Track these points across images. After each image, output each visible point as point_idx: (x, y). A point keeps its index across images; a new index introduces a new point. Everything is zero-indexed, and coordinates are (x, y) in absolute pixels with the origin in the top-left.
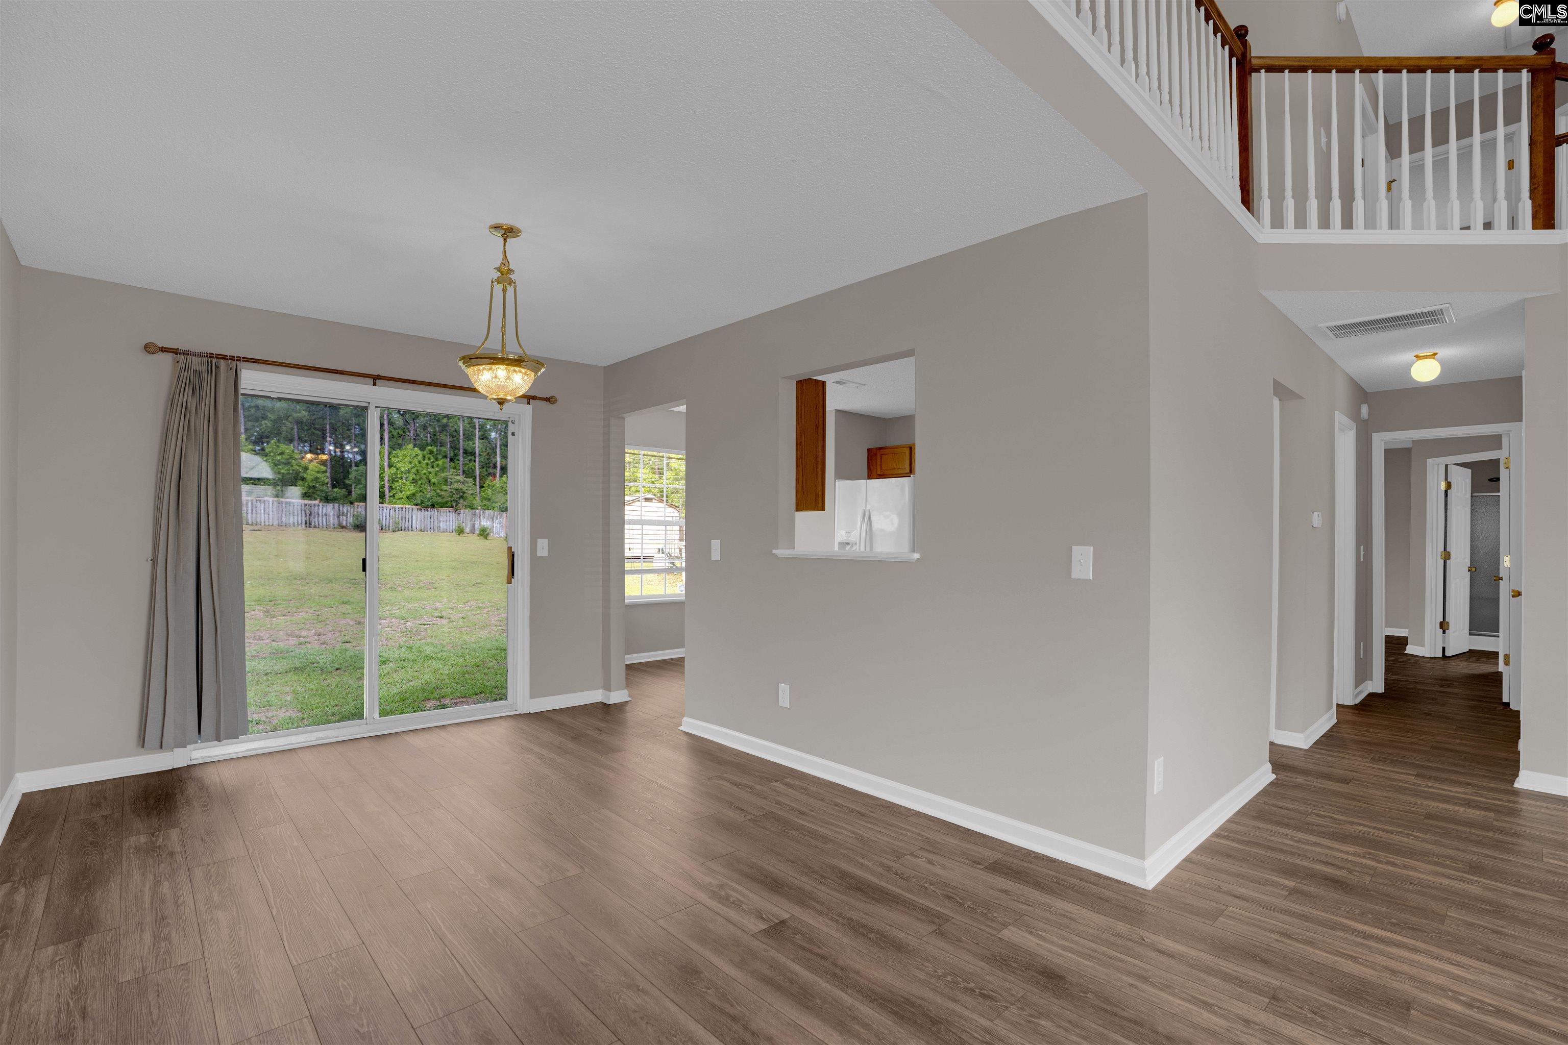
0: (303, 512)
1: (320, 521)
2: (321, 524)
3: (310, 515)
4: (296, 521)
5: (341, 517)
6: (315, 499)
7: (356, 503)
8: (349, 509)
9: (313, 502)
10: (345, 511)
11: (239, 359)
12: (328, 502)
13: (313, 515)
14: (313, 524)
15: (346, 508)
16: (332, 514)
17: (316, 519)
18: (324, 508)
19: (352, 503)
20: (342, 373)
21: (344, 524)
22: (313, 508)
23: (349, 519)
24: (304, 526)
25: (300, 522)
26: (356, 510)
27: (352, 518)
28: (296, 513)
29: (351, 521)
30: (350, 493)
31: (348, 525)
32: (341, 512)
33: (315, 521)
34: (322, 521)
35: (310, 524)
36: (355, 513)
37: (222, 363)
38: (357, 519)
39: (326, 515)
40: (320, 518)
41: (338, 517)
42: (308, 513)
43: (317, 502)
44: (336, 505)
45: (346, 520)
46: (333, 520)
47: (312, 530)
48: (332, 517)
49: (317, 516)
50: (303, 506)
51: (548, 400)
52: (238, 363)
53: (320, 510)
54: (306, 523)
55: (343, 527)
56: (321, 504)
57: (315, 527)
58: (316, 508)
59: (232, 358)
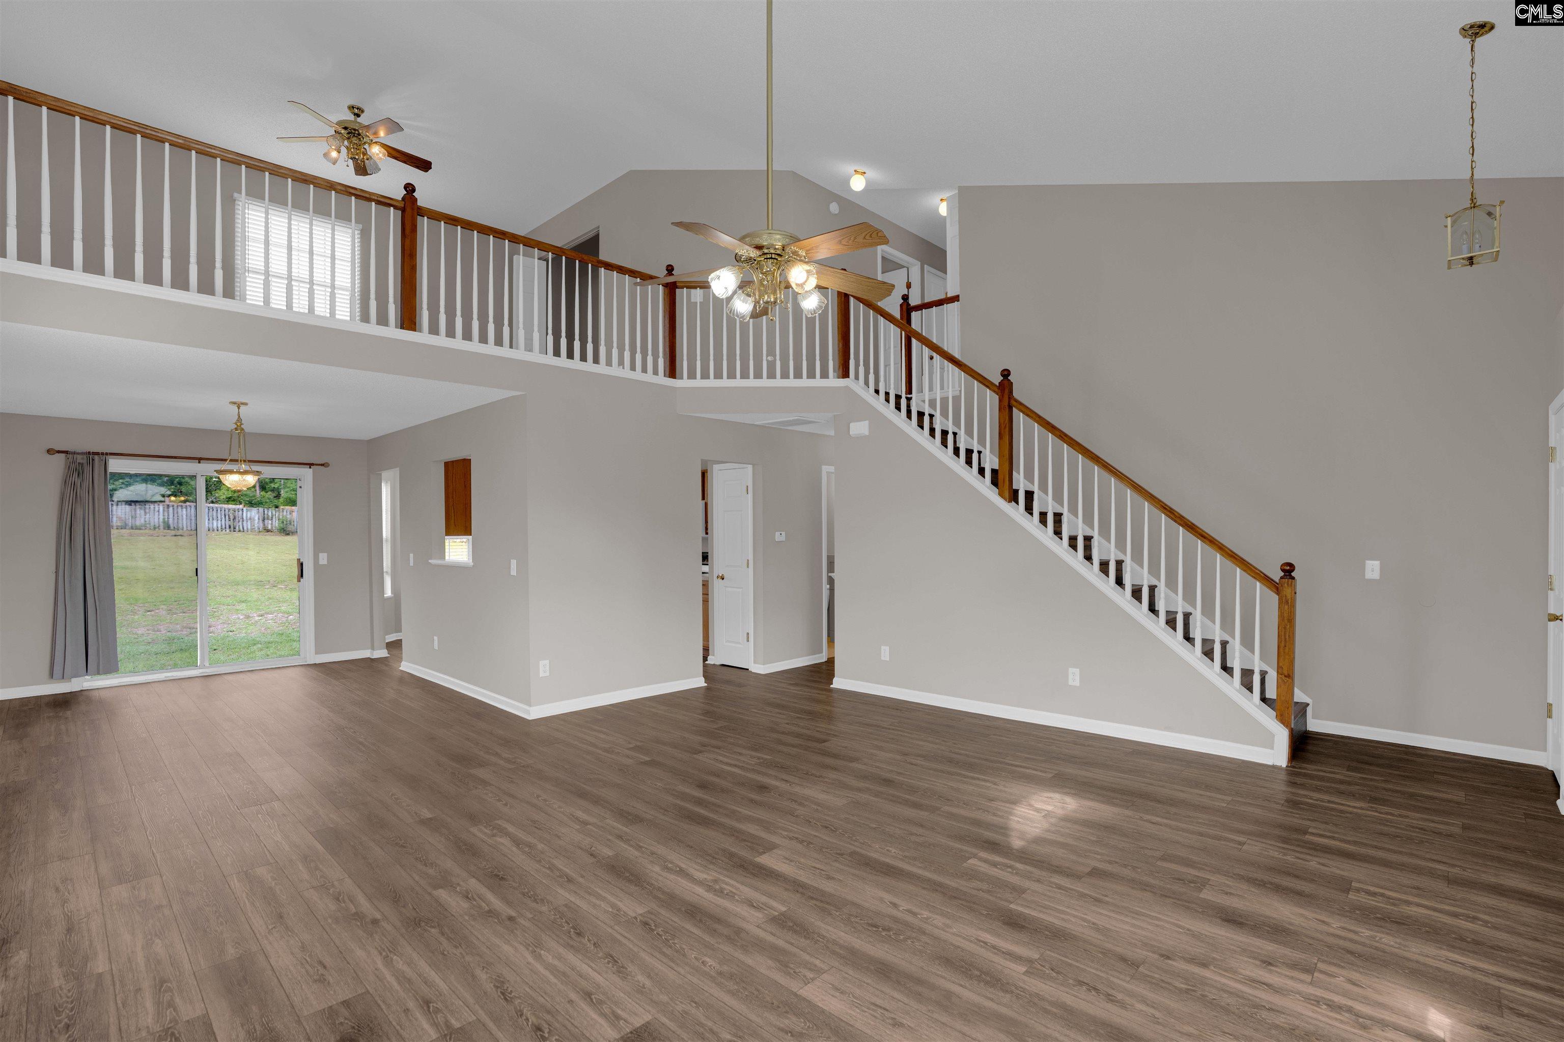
0: (227, 517)
1: (245, 525)
2: (245, 528)
3: (234, 519)
4: (219, 526)
5: (266, 521)
6: (241, 503)
7: (282, 507)
8: (274, 513)
9: (238, 506)
10: (270, 514)
11: (107, 454)
12: (253, 506)
13: (237, 519)
14: (237, 528)
15: (270, 512)
16: (256, 518)
17: (241, 523)
18: (249, 513)
19: (277, 507)
20: (175, 457)
21: (270, 527)
22: (237, 512)
23: (274, 523)
24: (228, 531)
25: (224, 527)
26: (281, 514)
27: (277, 522)
28: (219, 518)
29: (277, 525)
30: (278, 496)
31: (274, 528)
32: (266, 516)
33: (239, 525)
34: (247, 525)
35: (234, 528)
36: (281, 517)
37: (96, 457)
38: (283, 522)
39: (250, 519)
40: (245, 522)
41: (264, 520)
42: (232, 518)
43: (241, 506)
44: (261, 509)
45: (272, 524)
46: (257, 523)
47: (236, 534)
48: (256, 522)
49: (241, 520)
50: (227, 510)
51: (322, 465)
52: (107, 456)
53: (245, 514)
54: (230, 527)
55: (268, 531)
56: (245, 509)
57: (240, 531)
58: (241, 512)
59: (102, 454)
